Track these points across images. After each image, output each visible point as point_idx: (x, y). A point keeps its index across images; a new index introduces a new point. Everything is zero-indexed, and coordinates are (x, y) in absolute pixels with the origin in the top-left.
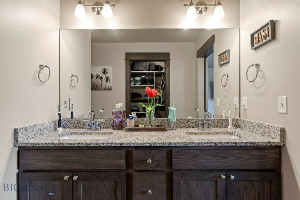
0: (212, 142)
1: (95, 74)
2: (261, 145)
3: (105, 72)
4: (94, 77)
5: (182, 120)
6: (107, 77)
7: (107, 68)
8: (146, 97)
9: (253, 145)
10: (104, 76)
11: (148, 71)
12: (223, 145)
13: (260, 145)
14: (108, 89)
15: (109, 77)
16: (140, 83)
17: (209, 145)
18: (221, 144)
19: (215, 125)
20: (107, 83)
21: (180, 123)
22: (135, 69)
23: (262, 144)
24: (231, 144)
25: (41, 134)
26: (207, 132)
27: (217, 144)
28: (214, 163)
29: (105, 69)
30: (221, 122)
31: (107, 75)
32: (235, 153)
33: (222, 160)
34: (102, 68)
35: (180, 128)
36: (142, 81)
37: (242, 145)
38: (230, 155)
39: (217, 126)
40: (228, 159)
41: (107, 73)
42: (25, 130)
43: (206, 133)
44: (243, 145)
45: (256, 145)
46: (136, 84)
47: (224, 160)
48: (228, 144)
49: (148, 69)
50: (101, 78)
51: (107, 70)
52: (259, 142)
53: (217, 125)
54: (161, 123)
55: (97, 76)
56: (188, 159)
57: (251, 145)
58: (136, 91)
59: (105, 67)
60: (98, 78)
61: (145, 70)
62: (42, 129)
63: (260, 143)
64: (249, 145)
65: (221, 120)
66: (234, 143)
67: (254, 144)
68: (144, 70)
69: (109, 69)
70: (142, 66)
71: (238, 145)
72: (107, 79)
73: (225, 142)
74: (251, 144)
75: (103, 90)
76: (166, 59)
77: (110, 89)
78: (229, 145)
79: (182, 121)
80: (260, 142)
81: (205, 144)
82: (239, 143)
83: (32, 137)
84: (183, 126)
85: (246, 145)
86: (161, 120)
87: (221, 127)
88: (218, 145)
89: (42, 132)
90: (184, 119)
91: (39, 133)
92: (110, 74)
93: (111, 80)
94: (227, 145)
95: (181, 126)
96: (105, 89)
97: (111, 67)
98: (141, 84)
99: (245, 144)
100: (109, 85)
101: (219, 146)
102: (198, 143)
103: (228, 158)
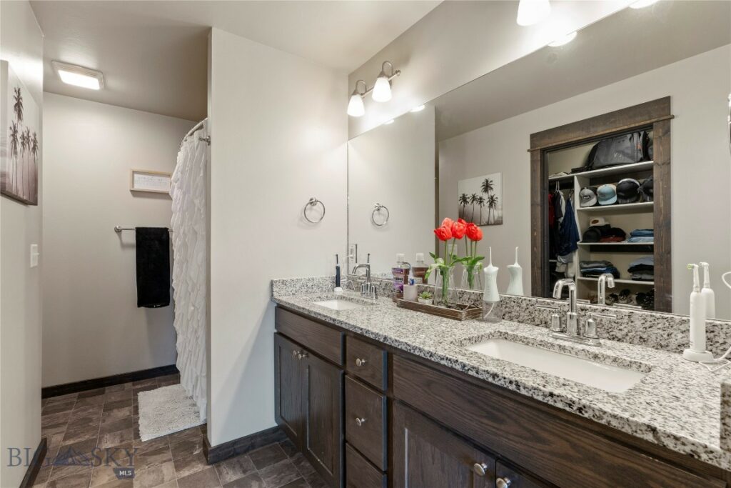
0: (457, 361)
1: (469, 195)
2: (609, 422)
3: (487, 187)
4: (468, 200)
5: (524, 302)
6: (492, 197)
7: (490, 177)
8: (634, 239)
9: (574, 410)
10: (486, 197)
11: (641, 160)
12: (480, 377)
13: (603, 422)
14: (493, 222)
15: (494, 197)
16: (614, 199)
17: (450, 365)
18: (477, 373)
19: (633, 333)
20: (492, 210)
21: (518, 309)
22: (596, 164)
23: (614, 423)
24: (503, 383)
25: (307, 291)
26: (560, 346)
27: (466, 368)
28: (466, 420)
29: (487, 181)
30: (660, 326)
31: (491, 193)
32: (523, 417)
33: (486, 421)
34: (481, 180)
35: (519, 322)
36: (621, 194)
37: (535, 397)
38: (509, 416)
39: (643, 341)
40: (503, 427)
41: (492, 188)
42: (283, 283)
43: (556, 348)
44: (540, 398)
45: (586, 415)
46: (601, 203)
47: (490, 423)
48: (494, 378)
49: (640, 155)
50: (481, 200)
51: (491, 181)
52: (601, 410)
53: (645, 336)
54: (475, 301)
55: (474, 198)
56: (418, 386)
57: (568, 409)
58: (606, 220)
59: (487, 177)
60: (475, 202)
61: (630, 161)
62: (310, 285)
63: (605, 416)
64: (560, 405)
65: (660, 320)
66: (511, 382)
67: (580, 410)
68: (625, 162)
69: (496, 179)
70: (620, 152)
71: (523, 392)
72: (492, 201)
73: (487, 372)
74: (570, 405)
75: (484, 225)
76: (653, 120)
77: (499, 223)
78: (496, 382)
79: (524, 305)
80: (605, 413)
81: (442, 359)
82: (525, 388)
83: (293, 294)
84: (527, 318)
85: (551, 402)
86: (476, 294)
87: (659, 346)
88: (470, 373)
89: (310, 290)
90: (530, 301)
91: (304, 290)
92: (496, 191)
93: (499, 202)
94: (490, 380)
95: (521, 318)
96: (488, 224)
97: (499, 174)
98: (617, 203)
99: (545, 396)
100: (496, 213)
101: (472, 377)
102: (428, 353)
103: (501, 422)
